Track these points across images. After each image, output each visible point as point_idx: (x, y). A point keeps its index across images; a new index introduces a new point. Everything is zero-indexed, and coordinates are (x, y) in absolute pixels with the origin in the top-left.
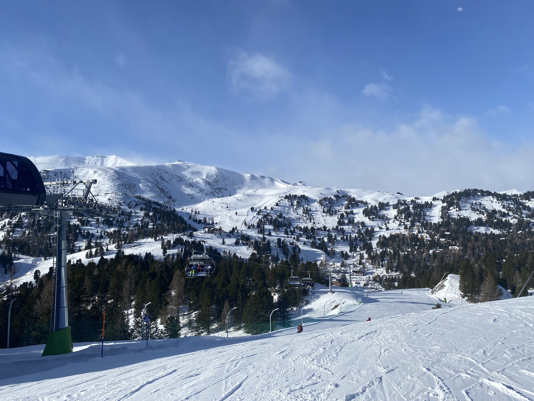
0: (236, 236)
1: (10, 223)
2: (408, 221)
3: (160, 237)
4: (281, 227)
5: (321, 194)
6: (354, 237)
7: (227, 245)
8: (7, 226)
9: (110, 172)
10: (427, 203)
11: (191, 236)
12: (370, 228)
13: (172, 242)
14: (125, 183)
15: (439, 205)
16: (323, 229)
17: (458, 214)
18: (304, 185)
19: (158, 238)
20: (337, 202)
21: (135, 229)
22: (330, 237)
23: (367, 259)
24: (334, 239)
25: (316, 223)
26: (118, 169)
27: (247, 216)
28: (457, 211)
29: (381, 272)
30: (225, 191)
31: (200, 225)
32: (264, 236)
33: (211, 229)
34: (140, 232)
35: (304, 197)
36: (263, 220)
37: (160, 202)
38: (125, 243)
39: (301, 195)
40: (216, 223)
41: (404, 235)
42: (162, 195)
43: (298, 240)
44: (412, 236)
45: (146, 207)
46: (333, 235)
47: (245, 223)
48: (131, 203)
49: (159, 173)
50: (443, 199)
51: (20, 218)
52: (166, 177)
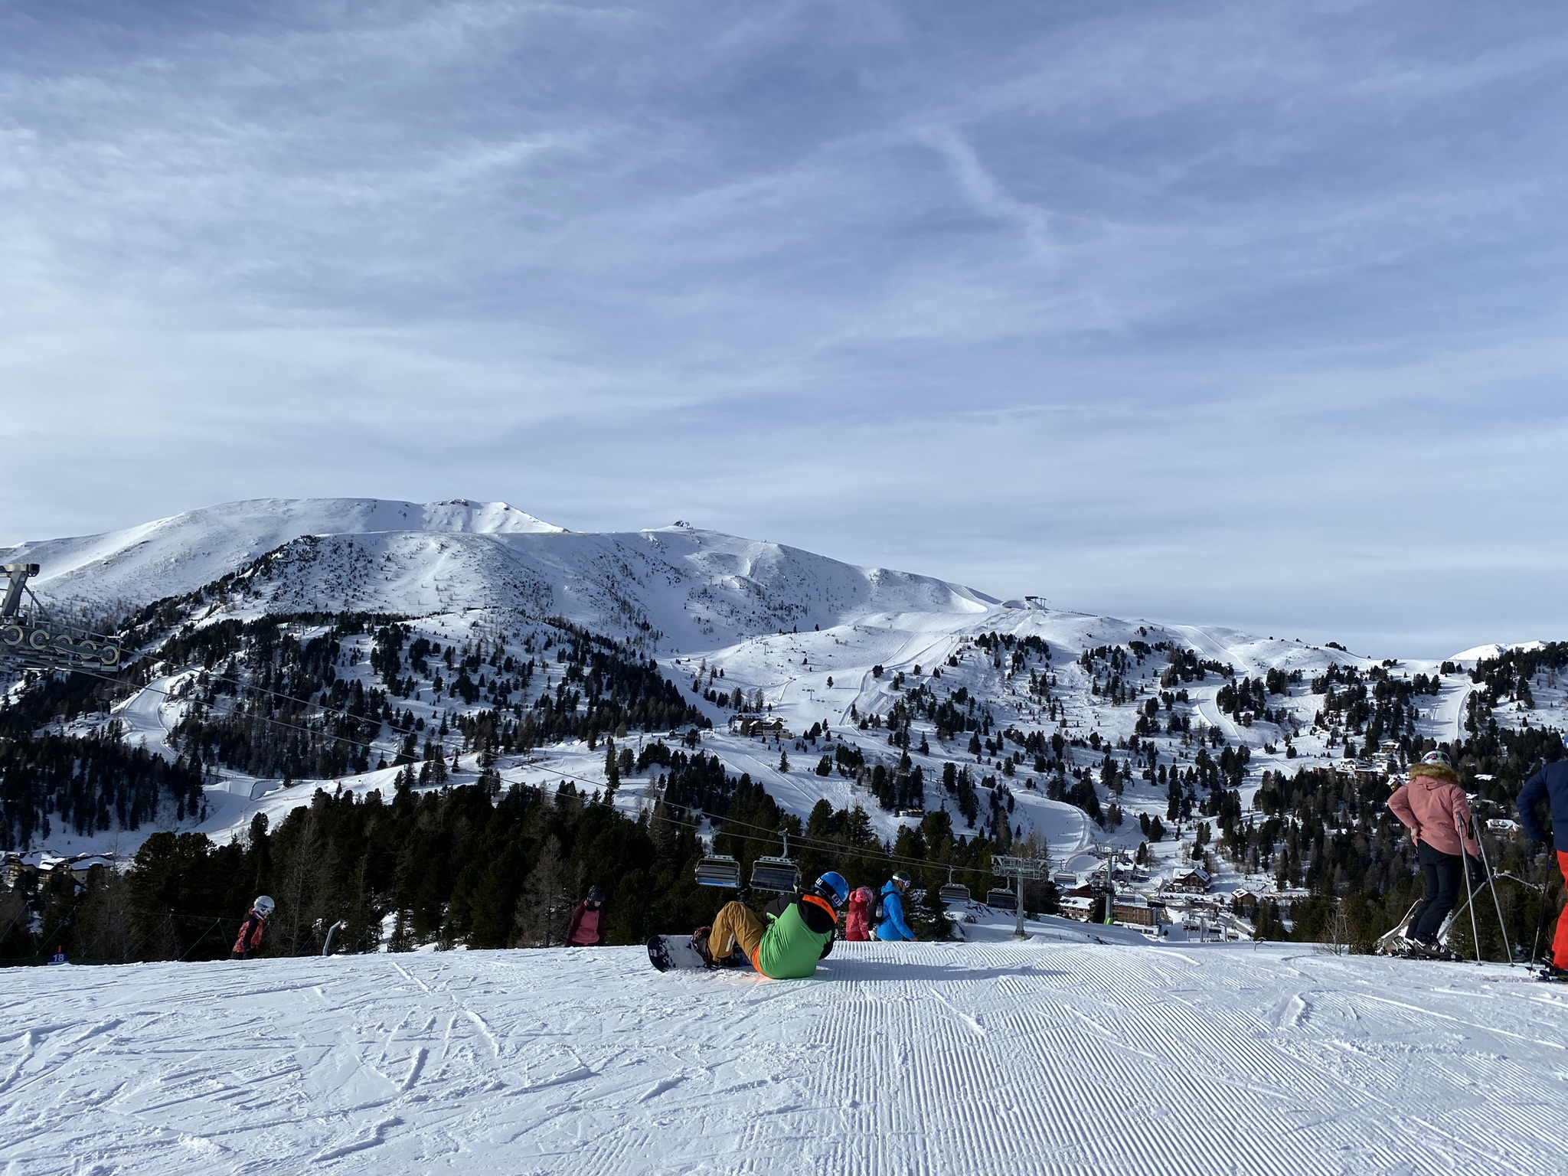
0: (824, 749)
1: (204, 679)
2: (1359, 733)
3: (606, 739)
4: (962, 731)
5: (1090, 636)
6: (1185, 771)
7: (792, 774)
8: (197, 687)
9: (485, 549)
10: (1422, 680)
11: (692, 740)
12: (1236, 750)
13: (637, 756)
14: (524, 580)
15: (1464, 687)
16: (1088, 742)
17: (1525, 719)
18: (1041, 607)
19: (598, 743)
20: (1139, 664)
21: (540, 714)
22: (1109, 768)
23: (1221, 843)
24: (1121, 776)
25: (1069, 724)
26: (505, 541)
27: (862, 690)
28: (1519, 708)
29: (1263, 885)
30: (803, 614)
31: (722, 709)
32: (905, 754)
33: (752, 724)
34: (553, 722)
35: (1035, 643)
36: (907, 706)
37: (617, 639)
38: (507, 751)
39: (1028, 637)
40: (770, 708)
41: (1343, 775)
42: (624, 618)
43: (1009, 772)
44: (1367, 779)
45: (575, 651)
46: (1121, 764)
47: (854, 713)
48: (533, 637)
49: (620, 555)
50: (1475, 668)
51: (232, 666)
52: (639, 567)
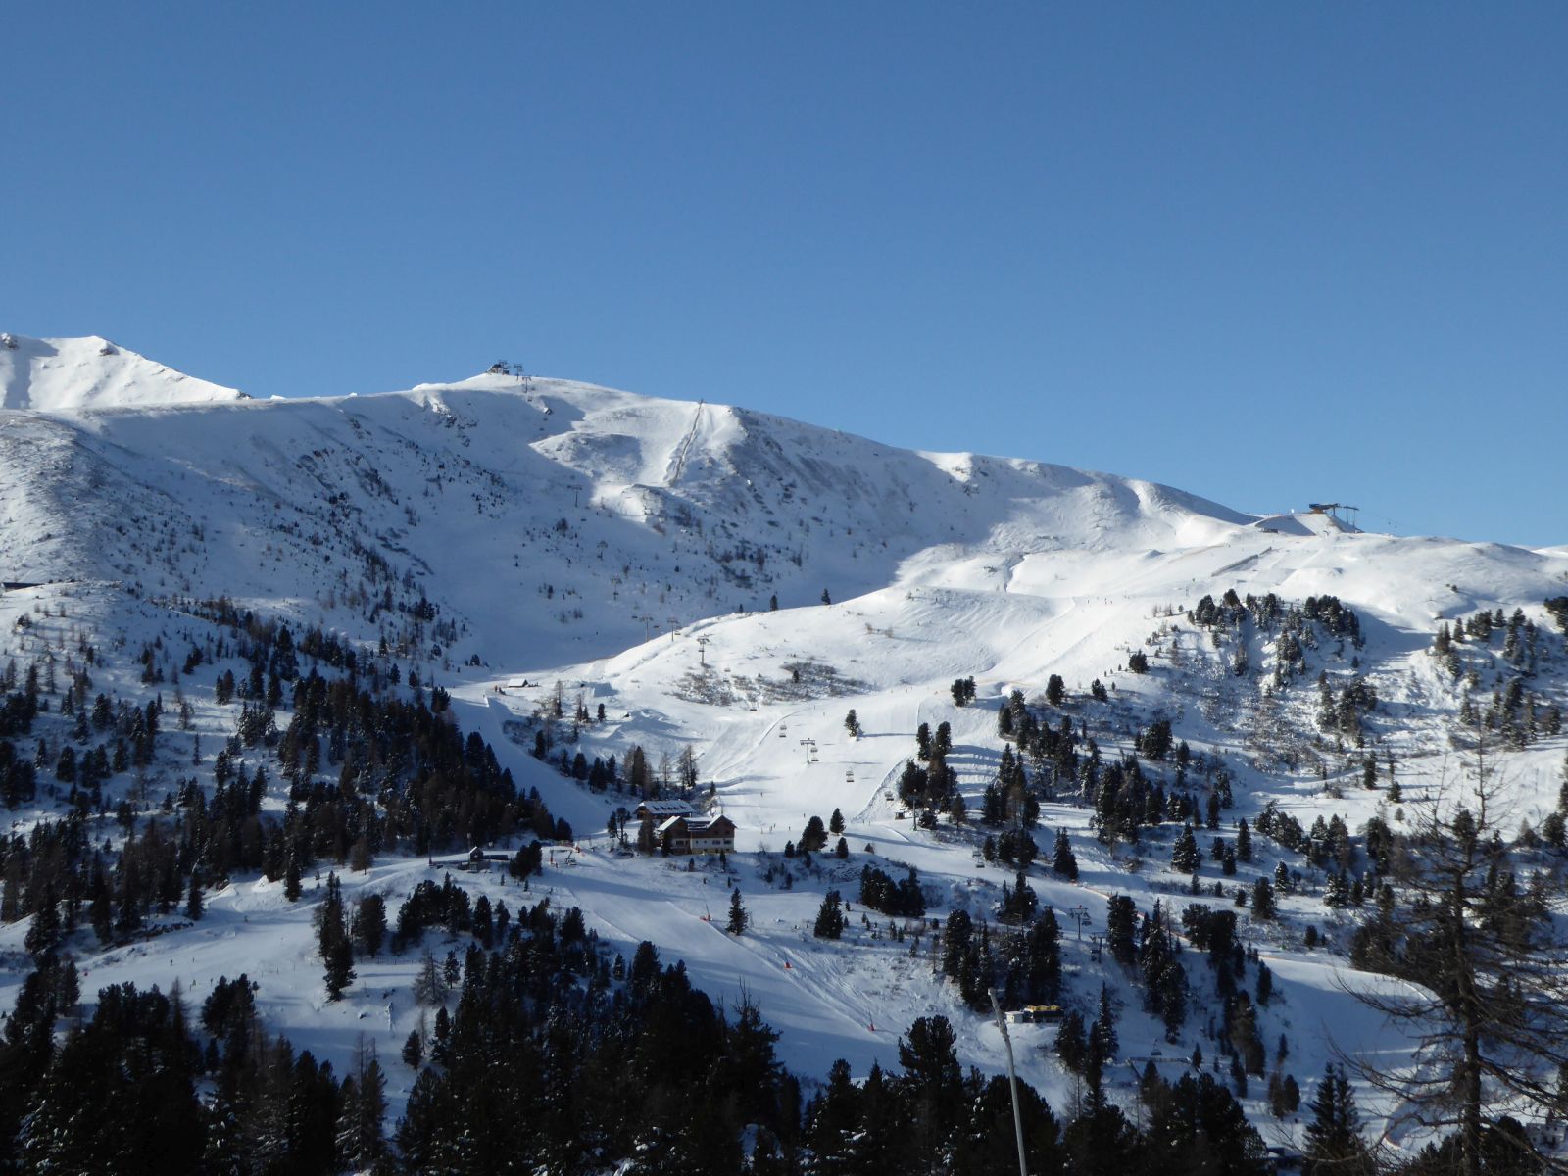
3: (325, 876)
5: (1455, 590)
11: (524, 868)
13: (392, 910)
18: (1345, 527)
19: (306, 884)
25: (1407, 793)
30: (792, 567)
31: (599, 796)
32: (1021, 879)
33: (664, 827)
40: (709, 788)
43: (1266, 911)
49: (360, 446)
52: (404, 473)
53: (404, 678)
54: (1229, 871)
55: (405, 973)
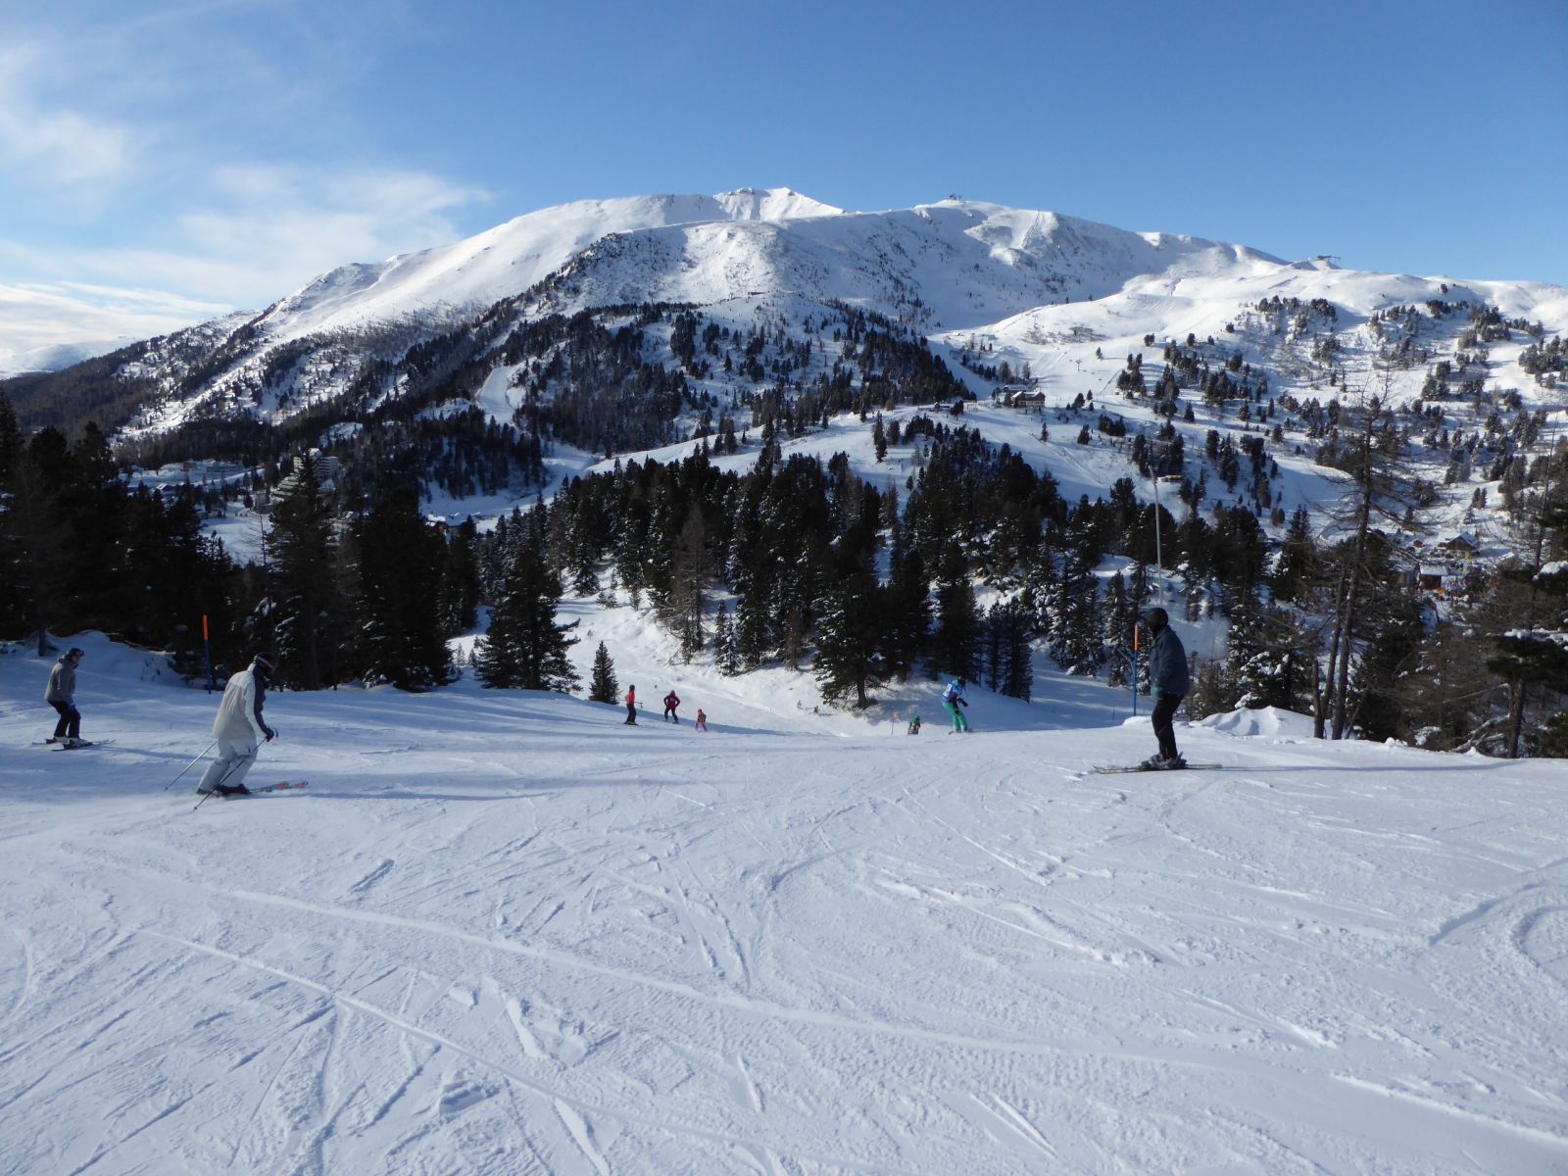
0: (1085, 419)
1: (536, 367)
3: (876, 412)
4: (1232, 398)
5: (1383, 296)
7: (1053, 443)
9: (767, 235)
11: (957, 411)
13: (903, 428)
14: (804, 263)
18: (1334, 267)
21: (818, 390)
26: (786, 227)
30: (1076, 284)
31: (988, 382)
32: (1169, 422)
33: (1015, 396)
34: (829, 397)
35: (1322, 307)
37: (889, 318)
39: (1315, 301)
40: (1036, 380)
42: (897, 296)
43: (1278, 439)
45: (850, 330)
46: (1400, 429)
48: (811, 318)
49: (893, 233)
51: (558, 355)
52: (910, 244)
53: (909, 332)
54: (1263, 421)
55: (907, 452)
